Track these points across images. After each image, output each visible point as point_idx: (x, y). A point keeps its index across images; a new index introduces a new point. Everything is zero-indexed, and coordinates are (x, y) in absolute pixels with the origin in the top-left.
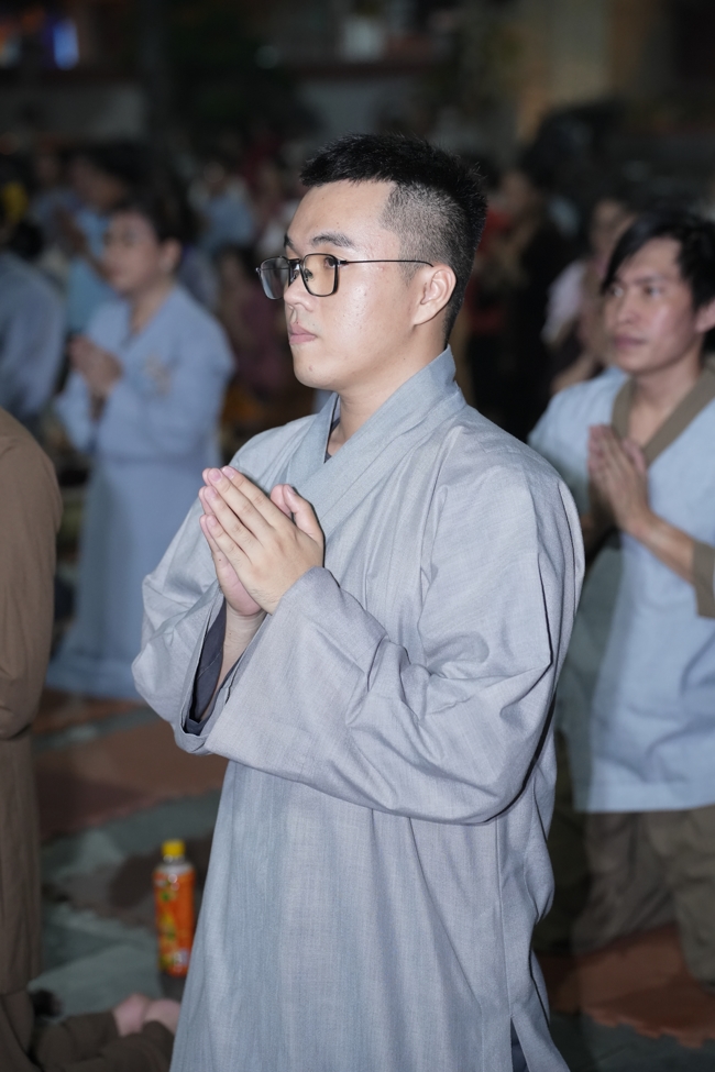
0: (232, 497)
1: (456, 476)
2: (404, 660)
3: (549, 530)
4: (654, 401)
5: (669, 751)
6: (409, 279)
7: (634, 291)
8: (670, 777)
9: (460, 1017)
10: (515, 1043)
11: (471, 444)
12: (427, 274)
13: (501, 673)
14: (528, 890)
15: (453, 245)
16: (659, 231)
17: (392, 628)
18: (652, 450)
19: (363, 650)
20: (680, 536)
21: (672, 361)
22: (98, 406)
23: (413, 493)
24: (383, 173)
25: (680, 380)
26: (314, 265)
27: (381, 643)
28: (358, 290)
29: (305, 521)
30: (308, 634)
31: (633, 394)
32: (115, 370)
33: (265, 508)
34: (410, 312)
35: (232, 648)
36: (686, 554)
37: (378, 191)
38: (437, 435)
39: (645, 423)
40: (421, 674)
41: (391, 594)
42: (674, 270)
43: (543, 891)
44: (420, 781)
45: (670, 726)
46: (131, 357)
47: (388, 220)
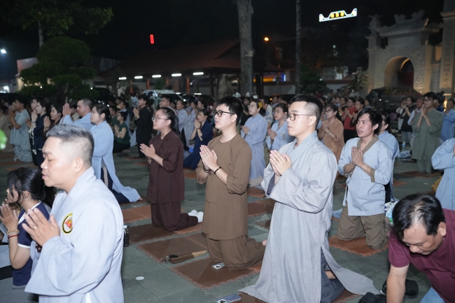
0: (275, 155)
1: (314, 153)
2: (304, 185)
3: (330, 163)
4: (365, 142)
5: (365, 205)
6: (308, 118)
7: (362, 122)
8: (365, 210)
9: (313, 245)
10: (322, 250)
11: (318, 147)
12: (311, 117)
13: (320, 187)
14: (326, 225)
15: (316, 113)
16: (366, 112)
17: (303, 179)
18: (364, 152)
19: (297, 182)
20: (369, 167)
21: (368, 135)
22: (272, 141)
23: (308, 156)
24: (305, 100)
25: (370, 139)
26: (292, 115)
27: (301, 181)
28: (300, 120)
29: (288, 160)
30: (288, 180)
31: (362, 140)
32: (276, 135)
33: (281, 158)
34: (308, 124)
35: (276, 181)
36: (369, 170)
37: (303, 103)
38: (313, 146)
39: (363, 146)
40: (307, 187)
41: (303, 173)
42: (369, 119)
43: (329, 225)
44: (306, 205)
45: (366, 201)
46: (278, 133)
47: (305, 108)
